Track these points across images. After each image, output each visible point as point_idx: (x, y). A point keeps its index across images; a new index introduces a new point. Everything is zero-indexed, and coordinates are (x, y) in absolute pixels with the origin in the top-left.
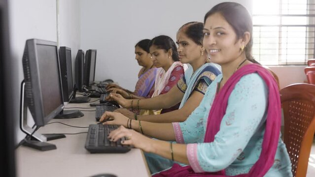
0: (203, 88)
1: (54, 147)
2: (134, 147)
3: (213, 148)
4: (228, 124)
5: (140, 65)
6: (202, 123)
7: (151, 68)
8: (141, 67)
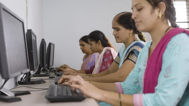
0: (133, 57)
1: (20, 100)
2: (89, 97)
3: (157, 98)
4: (166, 76)
5: (84, 53)
6: (138, 82)
7: (91, 54)
8: (85, 54)
